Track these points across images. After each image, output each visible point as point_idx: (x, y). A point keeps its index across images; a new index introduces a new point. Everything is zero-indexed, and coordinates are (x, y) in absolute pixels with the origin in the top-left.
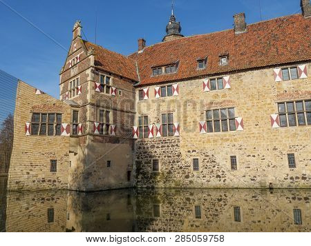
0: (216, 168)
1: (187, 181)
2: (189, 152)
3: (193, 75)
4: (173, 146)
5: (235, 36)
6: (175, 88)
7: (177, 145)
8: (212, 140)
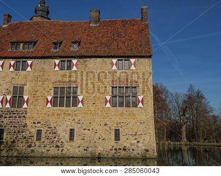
0: (56, 139)
1: (29, 150)
2: (34, 123)
3: (47, 54)
4: (20, 117)
5: (89, 27)
6: (29, 64)
7: (24, 116)
8: (56, 114)
